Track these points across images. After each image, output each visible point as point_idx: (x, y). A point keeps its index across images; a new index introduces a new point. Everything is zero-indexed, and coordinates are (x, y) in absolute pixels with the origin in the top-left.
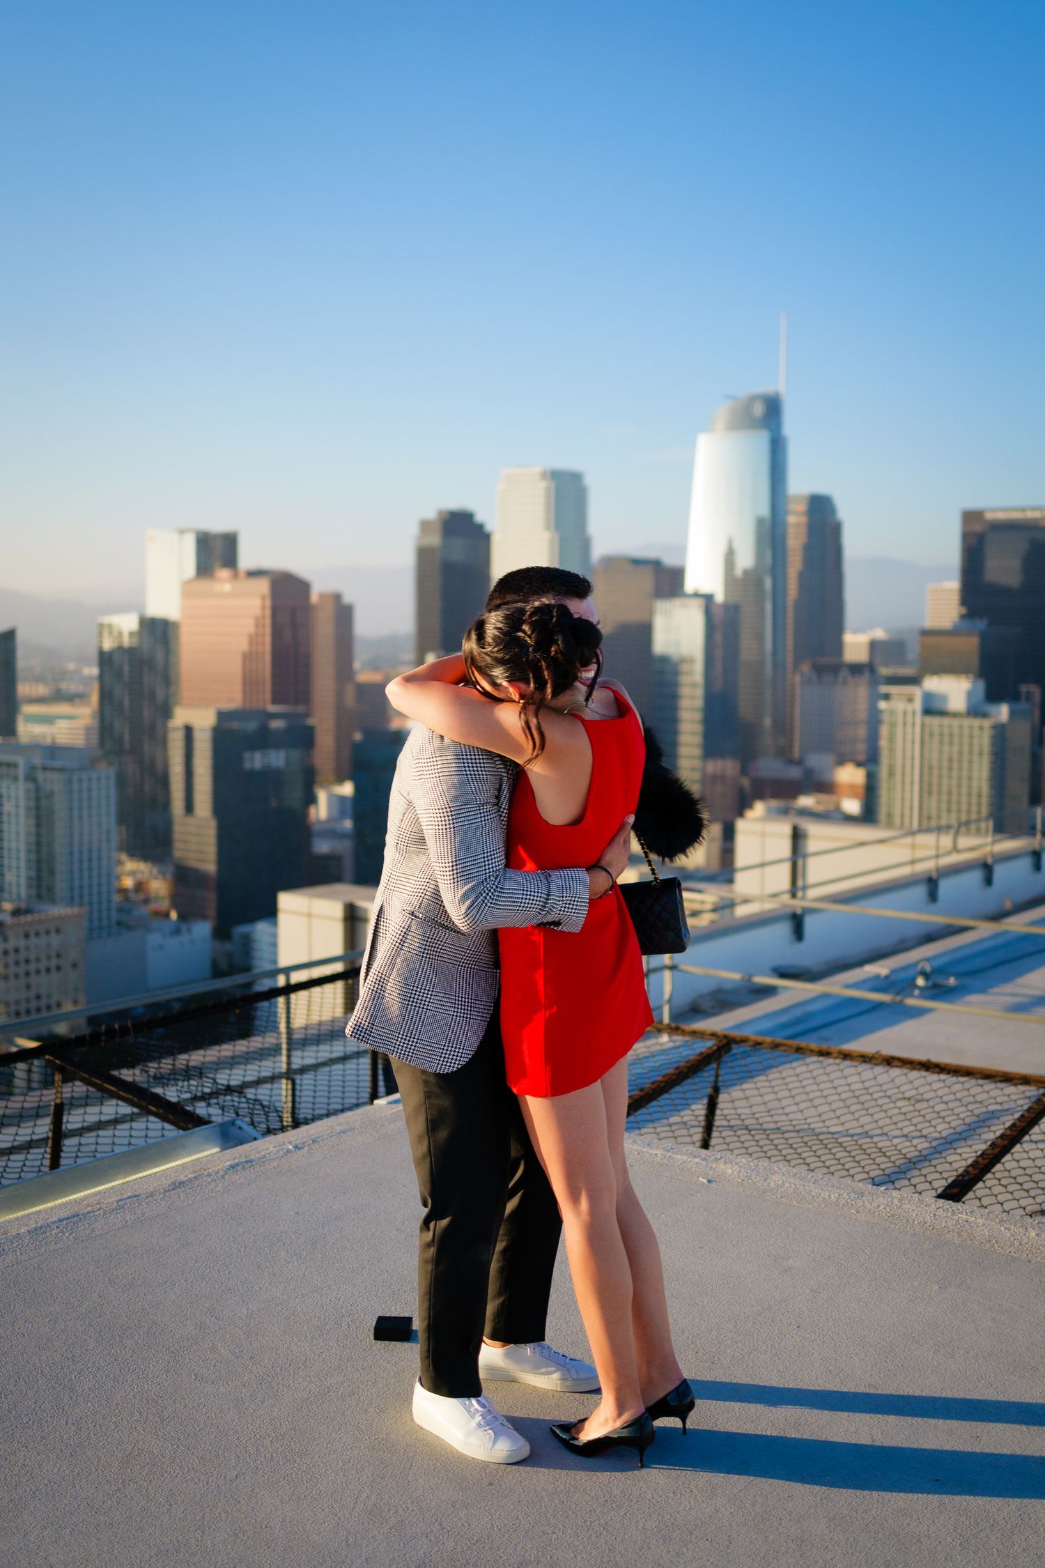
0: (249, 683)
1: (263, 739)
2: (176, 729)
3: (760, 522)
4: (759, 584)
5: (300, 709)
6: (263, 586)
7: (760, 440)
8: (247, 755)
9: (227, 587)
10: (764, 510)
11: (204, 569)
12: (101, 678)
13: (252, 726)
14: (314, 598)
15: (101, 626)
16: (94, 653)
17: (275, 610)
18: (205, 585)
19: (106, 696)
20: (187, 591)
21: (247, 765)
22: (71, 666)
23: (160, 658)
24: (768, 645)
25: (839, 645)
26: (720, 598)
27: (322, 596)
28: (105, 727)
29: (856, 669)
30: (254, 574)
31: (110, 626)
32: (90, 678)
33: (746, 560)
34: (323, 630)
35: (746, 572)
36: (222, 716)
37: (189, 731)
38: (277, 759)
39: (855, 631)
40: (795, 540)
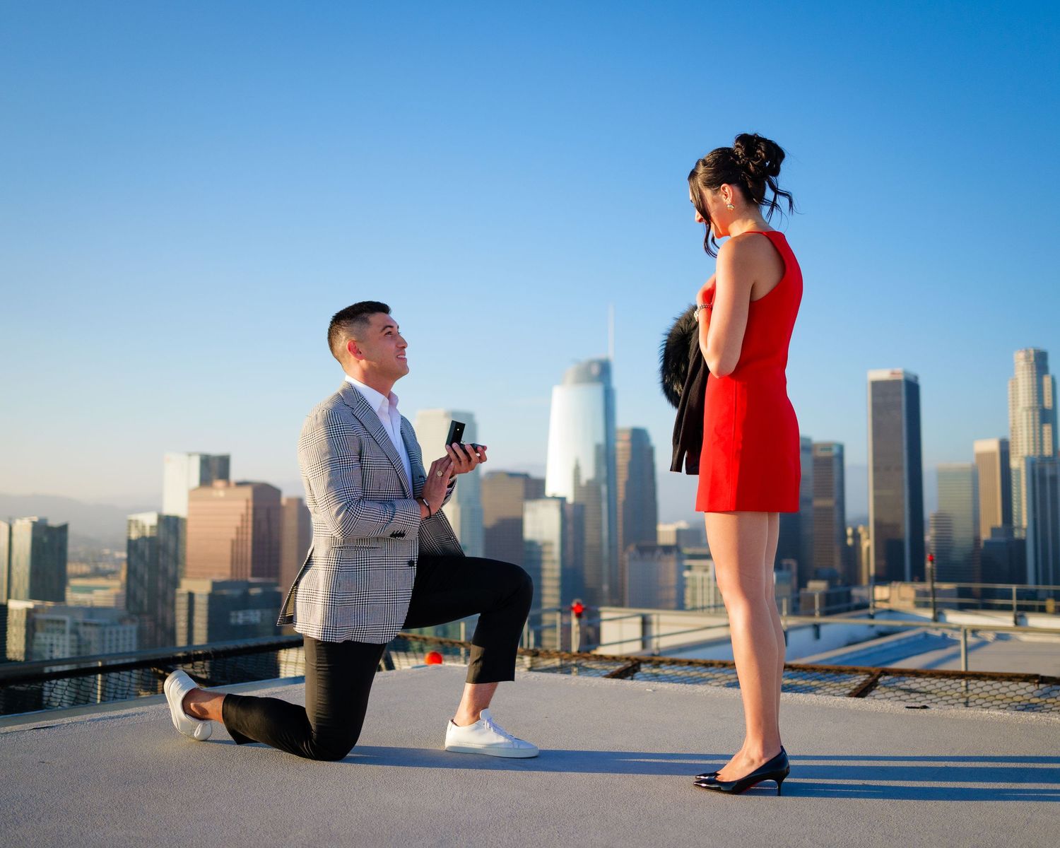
0: (235, 561)
1: (245, 602)
2: (182, 595)
3: (598, 447)
4: (598, 491)
5: (273, 580)
6: (247, 493)
7: (597, 391)
8: (233, 614)
9: (221, 494)
10: (600, 439)
11: (205, 481)
12: (129, 560)
13: (237, 593)
14: (284, 501)
15: (130, 521)
16: (124, 542)
17: (255, 509)
18: (206, 492)
19: (131, 572)
20: (193, 496)
21: (233, 621)
22: (107, 551)
23: (171, 544)
24: (605, 533)
25: (654, 533)
26: (570, 499)
27: (289, 500)
28: (130, 594)
29: (667, 549)
30: (241, 484)
31: (137, 521)
32: (120, 559)
33: (588, 473)
34: (290, 524)
35: (589, 482)
36: (216, 585)
37: (191, 596)
38: (255, 616)
39: (666, 523)
40: (622, 460)
